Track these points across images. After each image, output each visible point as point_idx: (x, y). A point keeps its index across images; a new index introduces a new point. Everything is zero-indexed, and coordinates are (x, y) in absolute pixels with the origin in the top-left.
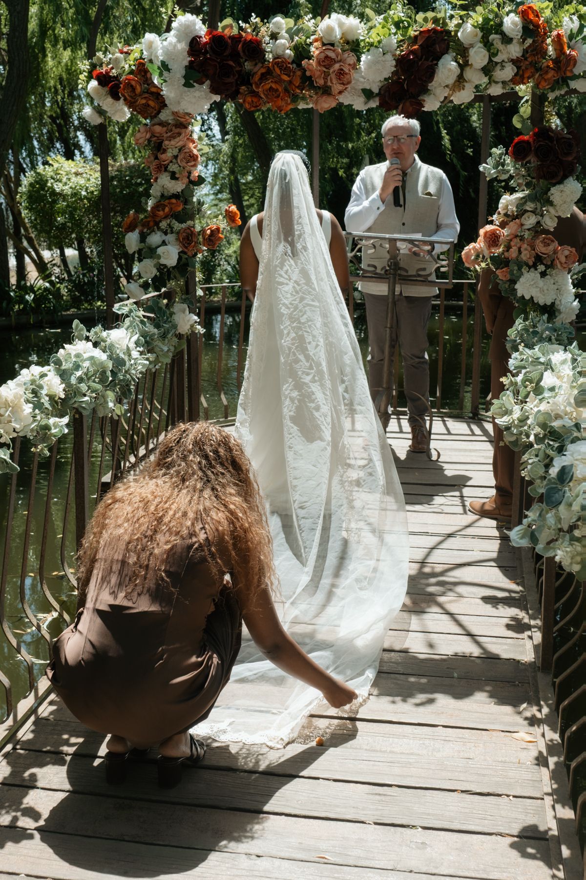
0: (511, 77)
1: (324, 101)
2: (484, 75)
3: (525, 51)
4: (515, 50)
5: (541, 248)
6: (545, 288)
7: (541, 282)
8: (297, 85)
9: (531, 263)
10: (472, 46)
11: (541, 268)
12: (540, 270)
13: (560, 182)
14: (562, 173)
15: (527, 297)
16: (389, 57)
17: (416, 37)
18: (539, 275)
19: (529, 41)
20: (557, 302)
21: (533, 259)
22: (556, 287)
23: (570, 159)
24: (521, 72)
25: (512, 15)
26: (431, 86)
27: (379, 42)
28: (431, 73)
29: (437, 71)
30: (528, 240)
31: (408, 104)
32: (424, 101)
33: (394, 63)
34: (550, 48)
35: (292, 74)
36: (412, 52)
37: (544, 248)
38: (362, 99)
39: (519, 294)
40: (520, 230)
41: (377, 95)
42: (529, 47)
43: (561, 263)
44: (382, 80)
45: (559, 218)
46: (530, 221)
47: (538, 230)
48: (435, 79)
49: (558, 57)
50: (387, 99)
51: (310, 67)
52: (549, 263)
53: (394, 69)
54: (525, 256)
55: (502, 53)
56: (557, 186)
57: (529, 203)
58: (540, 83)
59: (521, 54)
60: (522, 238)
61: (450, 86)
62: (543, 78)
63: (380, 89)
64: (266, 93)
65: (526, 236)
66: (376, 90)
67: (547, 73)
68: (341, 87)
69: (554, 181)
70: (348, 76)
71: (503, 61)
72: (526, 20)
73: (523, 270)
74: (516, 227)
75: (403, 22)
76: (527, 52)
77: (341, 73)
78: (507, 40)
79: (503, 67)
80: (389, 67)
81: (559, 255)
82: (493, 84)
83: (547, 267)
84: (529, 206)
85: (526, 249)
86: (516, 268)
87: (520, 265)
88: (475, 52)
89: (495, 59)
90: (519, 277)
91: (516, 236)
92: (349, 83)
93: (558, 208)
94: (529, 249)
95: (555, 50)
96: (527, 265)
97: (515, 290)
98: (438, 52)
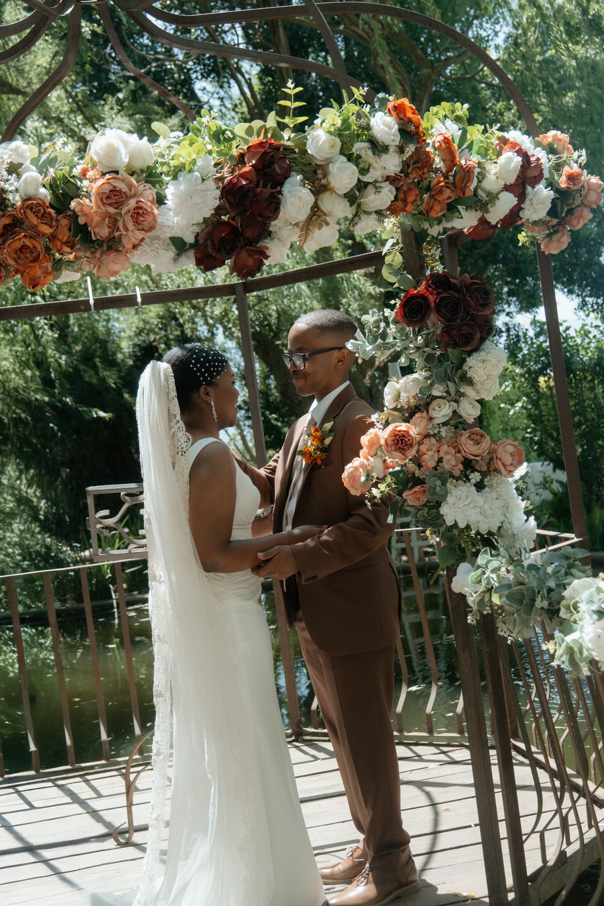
0: (389, 203)
1: (113, 261)
2: (348, 204)
3: (406, 164)
4: (391, 163)
5: (470, 448)
6: (487, 506)
7: (479, 498)
8: (65, 239)
9: (457, 473)
10: (329, 161)
11: (475, 477)
12: (473, 481)
13: (476, 349)
14: (478, 335)
15: (462, 525)
16: (211, 184)
17: (242, 156)
18: (474, 488)
19: (411, 149)
20: (505, 526)
21: (461, 467)
22: (499, 503)
23: (488, 312)
24: (401, 195)
25: (379, 114)
26: (275, 225)
27: (194, 162)
28: (274, 205)
29: (283, 202)
30: (447, 439)
31: (244, 254)
32: (267, 248)
33: (218, 193)
34: (437, 160)
35: (54, 223)
36: (241, 175)
37: (476, 447)
38: (171, 253)
39: (449, 522)
40: (430, 426)
41: (192, 246)
42: (411, 157)
43: (504, 465)
44: (201, 221)
45: (481, 402)
46: (442, 412)
47: (457, 422)
48: (281, 215)
49: (449, 170)
50: (210, 251)
51: (86, 209)
52: (485, 469)
53: (217, 203)
54: (451, 462)
55: (374, 168)
56: (475, 355)
57: (436, 386)
58: (432, 208)
59: (399, 169)
60: (437, 436)
61: (301, 225)
62: (436, 200)
63: (196, 237)
64: (15, 256)
65: (443, 434)
66: (190, 239)
67: (440, 191)
68: (140, 235)
69: (468, 349)
70: (151, 218)
71: (376, 181)
72: (401, 119)
73: (448, 484)
74: (424, 422)
75: (224, 132)
76: (408, 166)
77: (139, 213)
78: (378, 148)
79: (378, 189)
80: (211, 199)
81: (501, 453)
82: (363, 217)
83: (484, 475)
84: (437, 391)
85: (447, 453)
86: (438, 483)
87: (445, 477)
88: (338, 168)
89: (366, 179)
90: (444, 496)
91: (428, 436)
92: (152, 228)
93: (479, 386)
94: (453, 451)
95: (444, 160)
96: (452, 476)
97: (440, 516)
98: (279, 175)
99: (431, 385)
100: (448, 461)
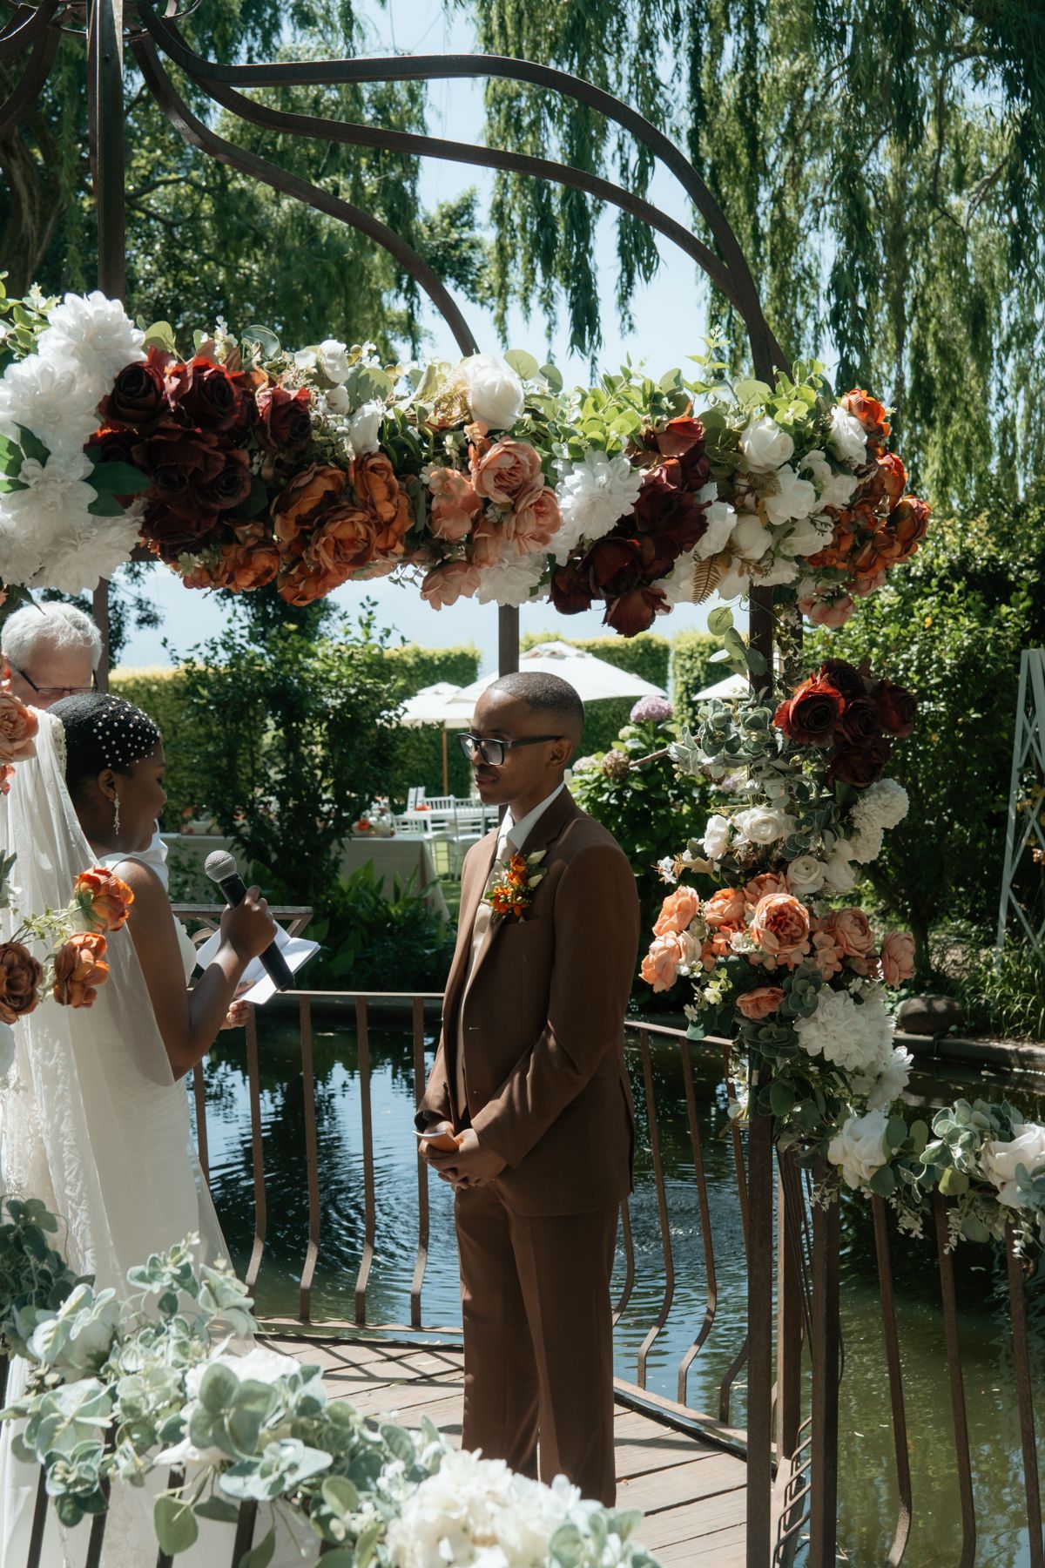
0: (822, 549)
3: (858, 495)
4: (845, 490)
6: (867, 1030)
7: (860, 1020)
10: (772, 471)
11: (856, 985)
12: (850, 991)
18: (853, 1003)
21: (839, 966)
24: (835, 539)
26: (682, 559)
31: (636, 598)
32: (663, 593)
33: (638, 496)
35: (396, 501)
41: (560, 572)
46: (812, 877)
54: (828, 960)
56: (872, 797)
59: (849, 500)
62: (880, 555)
63: (570, 557)
67: (891, 544)
69: (862, 785)
72: (869, 425)
73: (819, 992)
76: (858, 499)
77: (538, 511)
78: (838, 463)
81: (898, 950)
85: (823, 945)
86: (811, 989)
90: (809, 1012)
94: (831, 942)
95: (889, 494)
97: (794, 1037)
98: (699, 477)
99: (808, 834)
100: (824, 955)
